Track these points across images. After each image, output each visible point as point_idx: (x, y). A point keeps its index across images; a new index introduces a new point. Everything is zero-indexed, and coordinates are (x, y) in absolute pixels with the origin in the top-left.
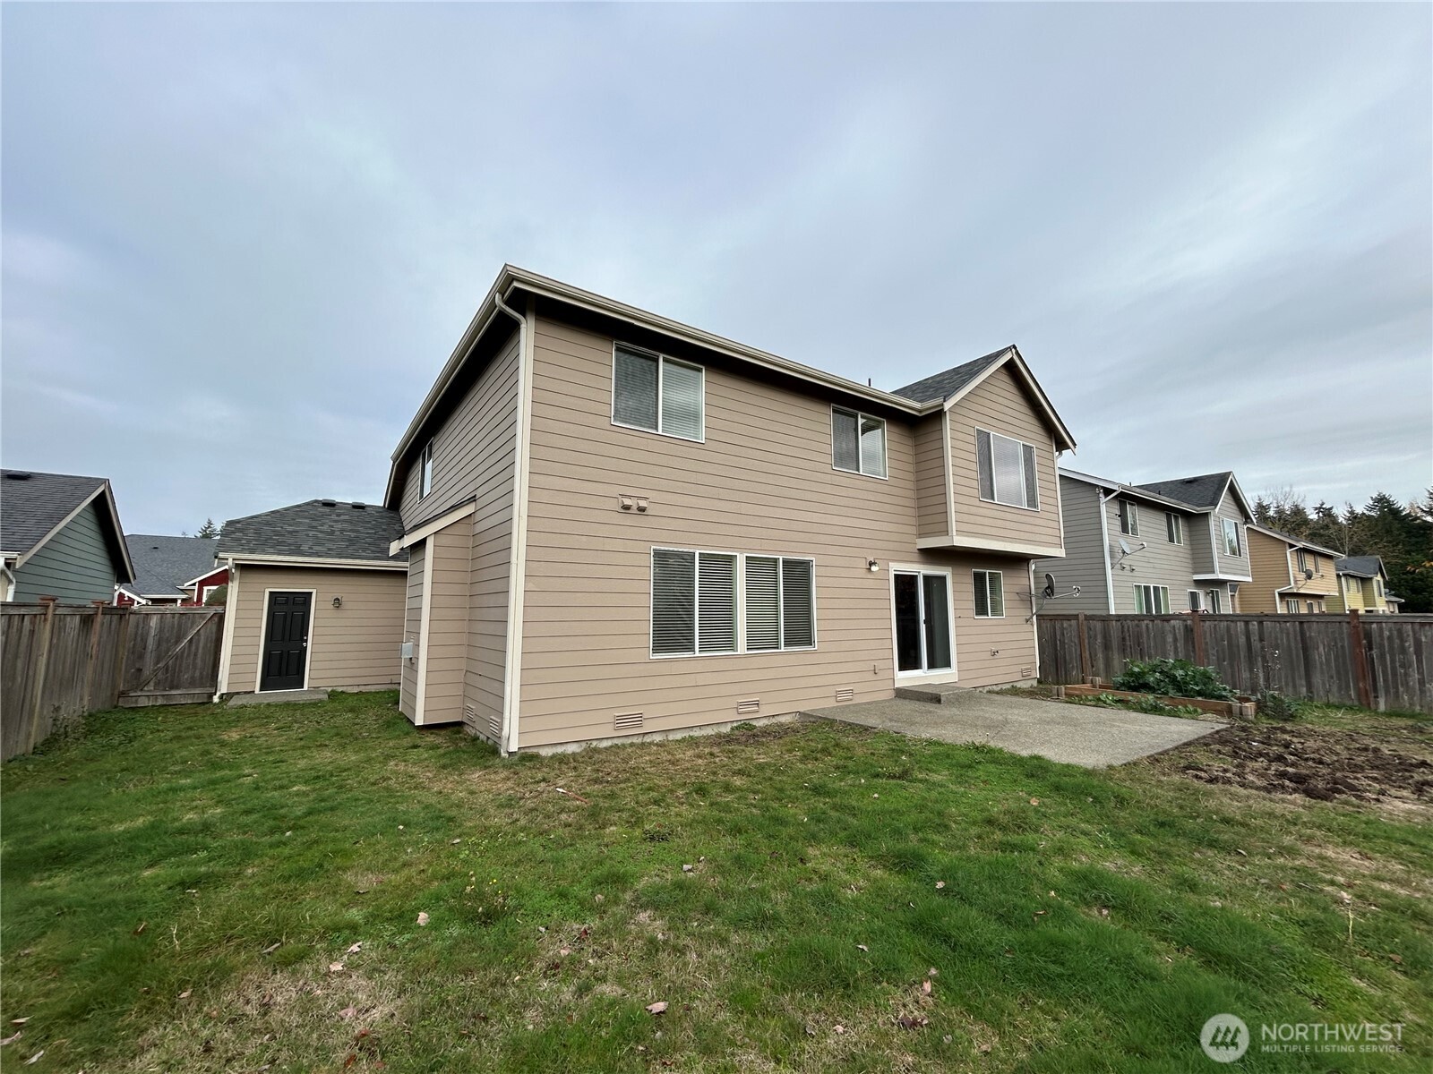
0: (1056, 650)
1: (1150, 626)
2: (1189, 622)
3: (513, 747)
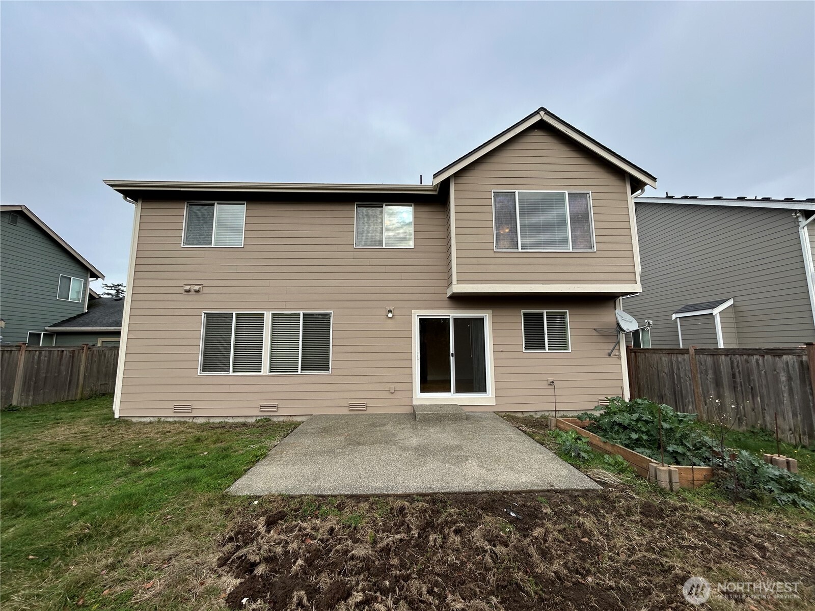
0: (674, 383)
1: (761, 362)
2: (805, 358)
3: (117, 416)
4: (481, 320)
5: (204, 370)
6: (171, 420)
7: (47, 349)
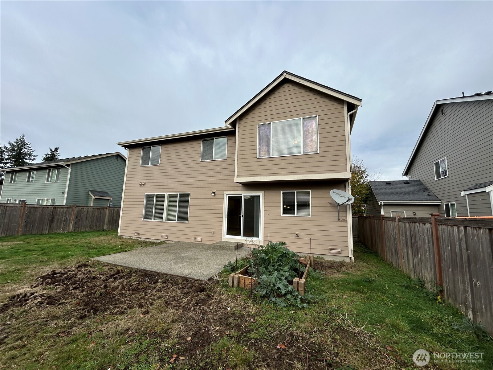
3: (119, 235)
4: (259, 196)
5: (145, 218)
6: (134, 238)
7: (116, 208)
